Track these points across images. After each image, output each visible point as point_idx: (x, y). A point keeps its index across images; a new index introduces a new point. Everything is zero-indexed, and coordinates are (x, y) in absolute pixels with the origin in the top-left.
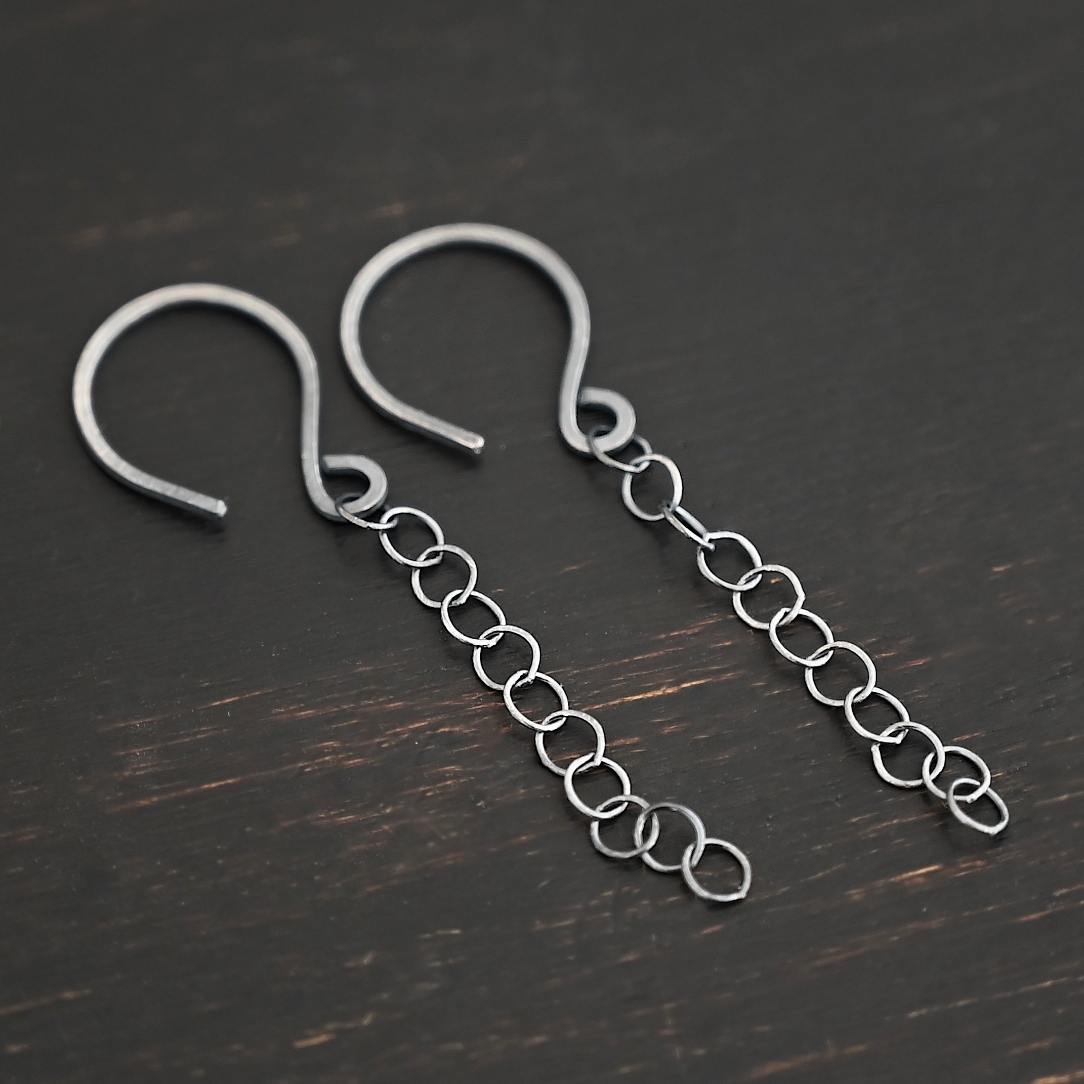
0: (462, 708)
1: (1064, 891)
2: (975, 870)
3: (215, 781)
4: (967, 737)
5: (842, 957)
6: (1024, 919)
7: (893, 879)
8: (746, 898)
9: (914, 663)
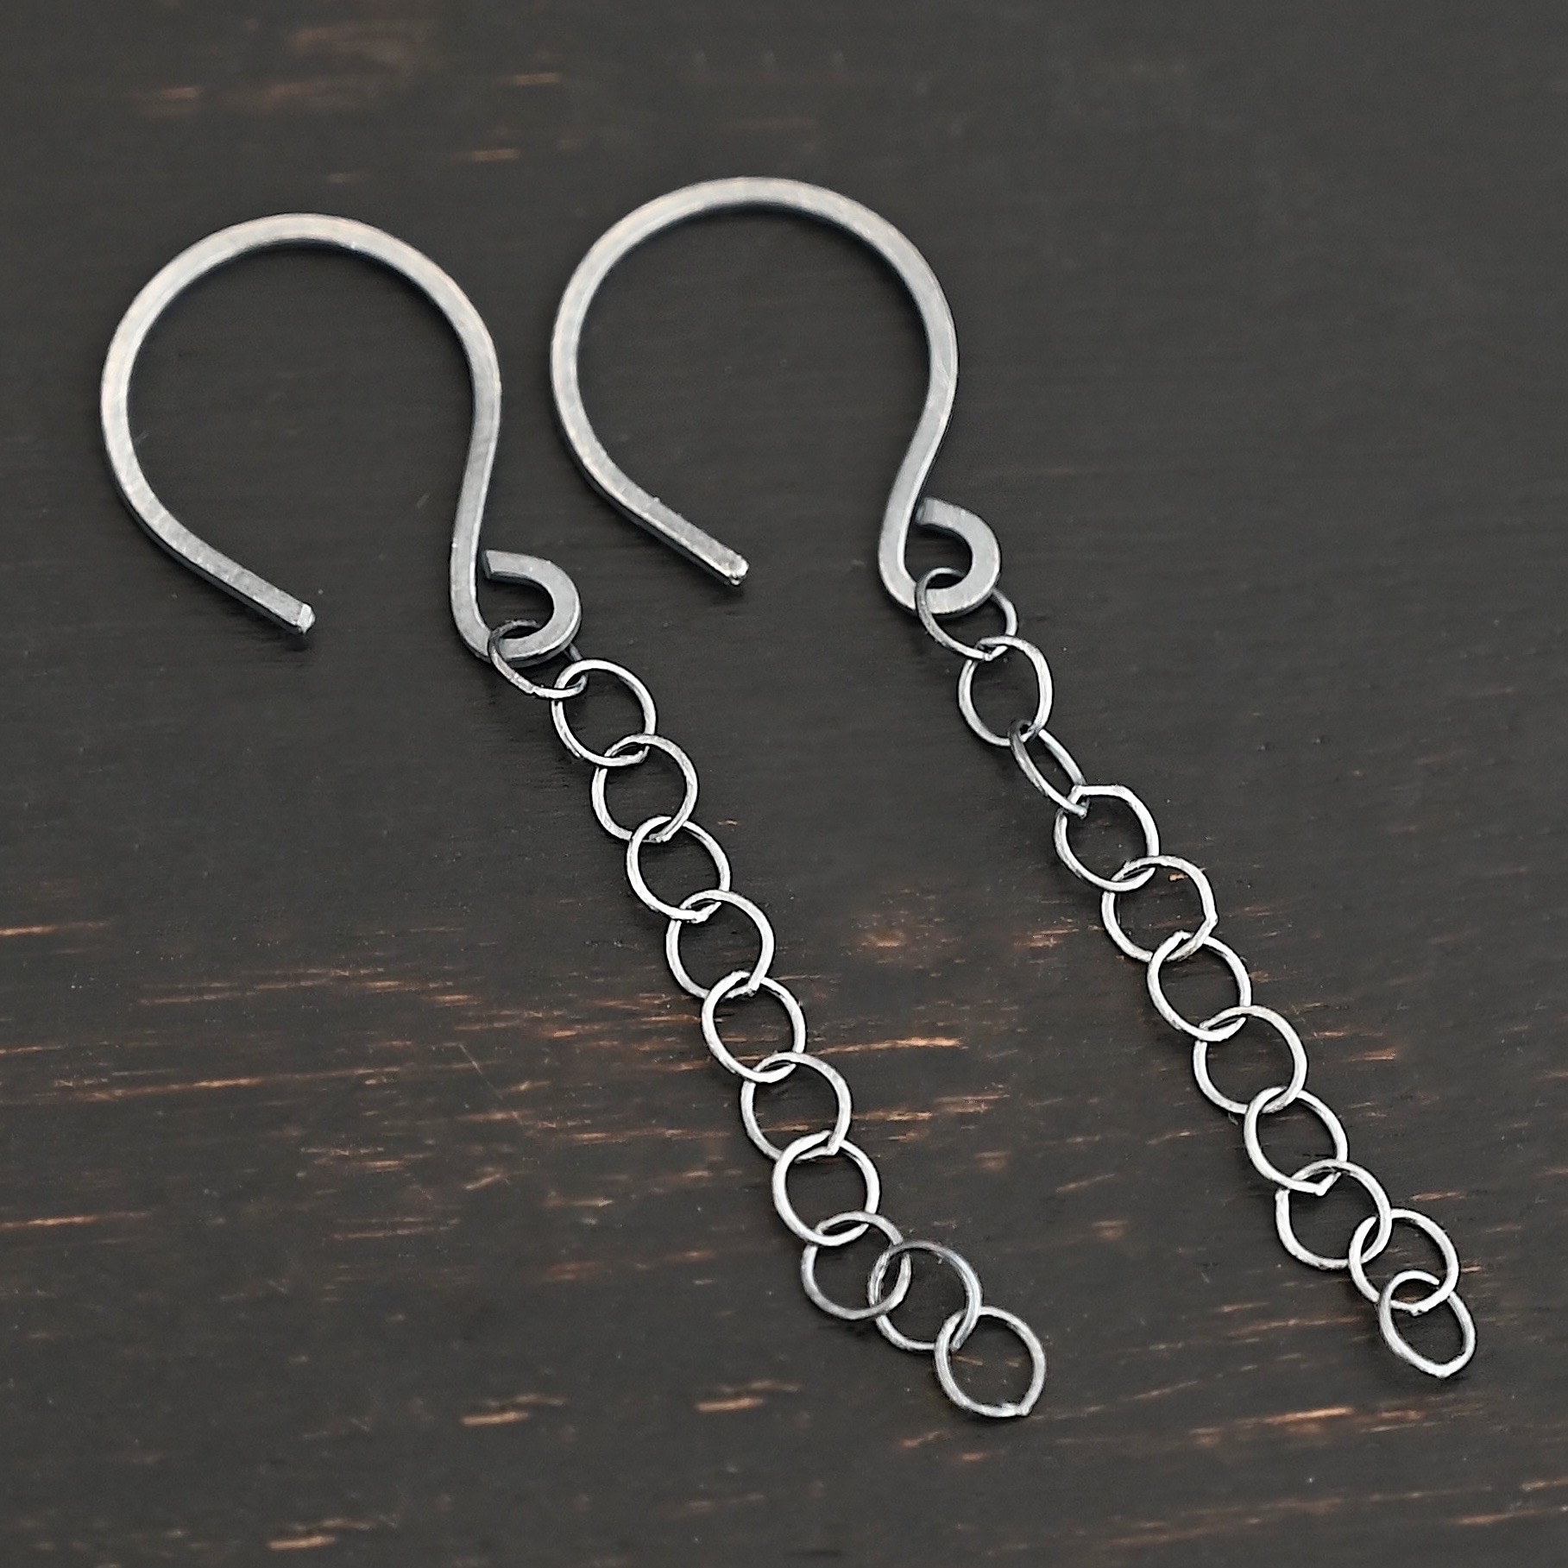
0: (633, 1014)
1: (1540, 1484)
2: (1403, 1426)
3: (218, 1078)
4: (1435, 1196)
5: (1164, 1538)
6: (1467, 1521)
7: (1269, 1420)
8: (1029, 1415)
9: (1376, 1056)
